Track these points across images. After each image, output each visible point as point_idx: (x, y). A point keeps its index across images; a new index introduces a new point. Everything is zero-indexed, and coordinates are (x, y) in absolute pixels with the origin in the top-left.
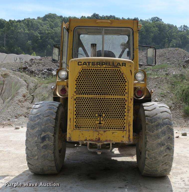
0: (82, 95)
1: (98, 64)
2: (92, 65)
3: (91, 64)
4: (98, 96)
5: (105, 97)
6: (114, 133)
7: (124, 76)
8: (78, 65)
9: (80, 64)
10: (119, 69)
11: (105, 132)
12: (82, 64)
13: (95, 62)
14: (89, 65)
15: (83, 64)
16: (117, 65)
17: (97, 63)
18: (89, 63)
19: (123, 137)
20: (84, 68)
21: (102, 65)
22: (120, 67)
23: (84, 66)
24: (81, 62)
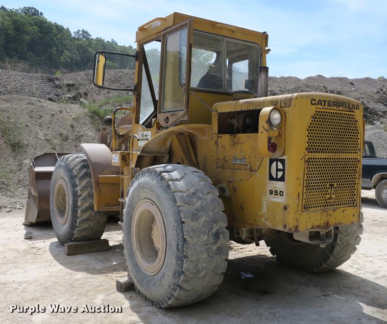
0: (315, 154)
1: (335, 105)
2: (328, 106)
3: (327, 103)
4: (332, 155)
5: (339, 156)
6: (344, 211)
7: (358, 125)
8: (312, 104)
9: (313, 102)
10: (353, 113)
11: (334, 211)
12: (317, 102)
13: (331, 102)
14: (325, 105)
15: (318, 104)
16: (353, 108)
17: (334, 102)
18: (325, 101)
19: (354, 215)
20: (318, 110)
21: (339, 106)
22: (355, 111)
23: (319, 106)
24: (315, 100)
